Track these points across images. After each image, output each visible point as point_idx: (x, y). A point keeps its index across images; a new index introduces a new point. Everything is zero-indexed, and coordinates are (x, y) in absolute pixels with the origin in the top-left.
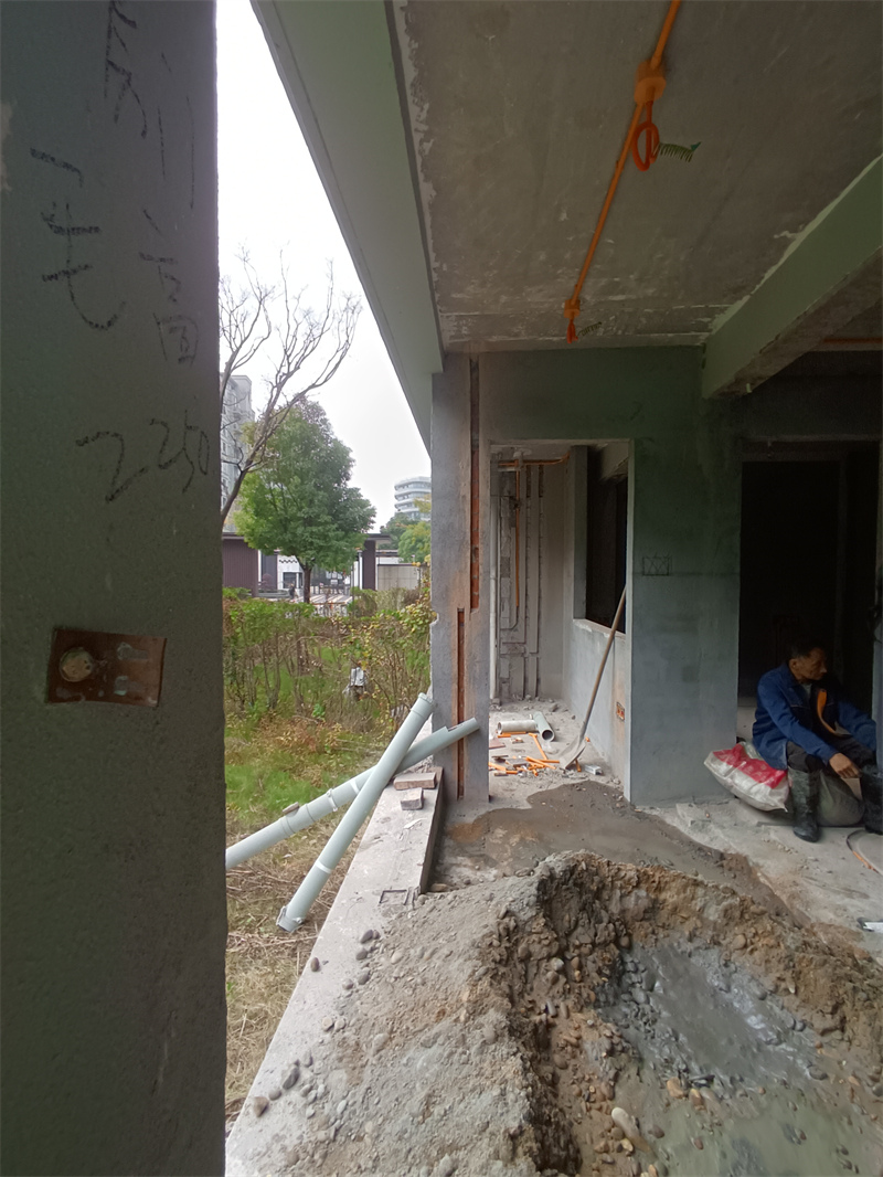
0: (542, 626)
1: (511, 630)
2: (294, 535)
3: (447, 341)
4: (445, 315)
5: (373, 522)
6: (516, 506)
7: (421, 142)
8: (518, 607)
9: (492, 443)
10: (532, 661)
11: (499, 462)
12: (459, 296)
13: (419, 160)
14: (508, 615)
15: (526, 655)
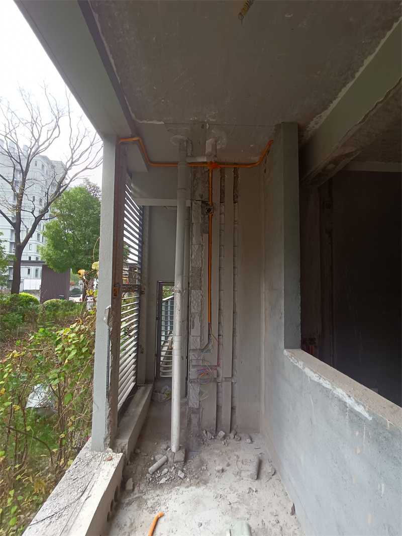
0: (237, 346)
1: (202, 350)
10: (225, 387)
14: (199, 334)
15: (219, 380)
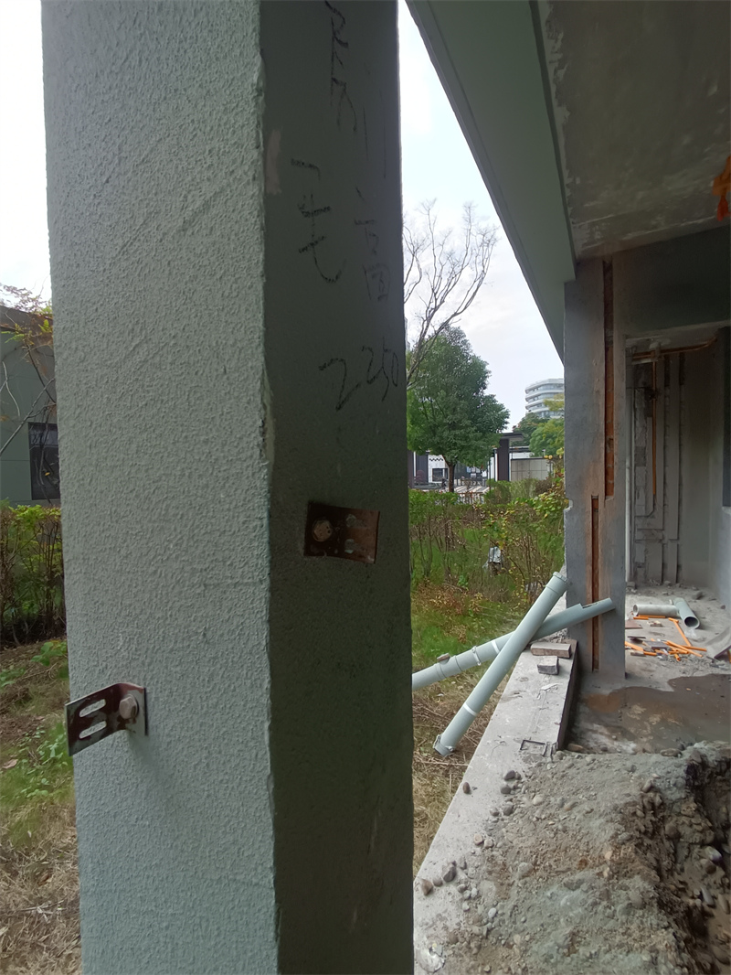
0: (683, 513)
1: (647, 517)
2: (441, 437)
3: (579, 249)
4: (578, 225)
5: (507, 423)
6: (653, 396)
7: (555, 71)
8: (655, 496)
9: (627, 337)
10: (671, 549)
11: (634, 355)
12: (592, 204)
13: (553, 89)
14: (643, 502)
15: (665, 541)
